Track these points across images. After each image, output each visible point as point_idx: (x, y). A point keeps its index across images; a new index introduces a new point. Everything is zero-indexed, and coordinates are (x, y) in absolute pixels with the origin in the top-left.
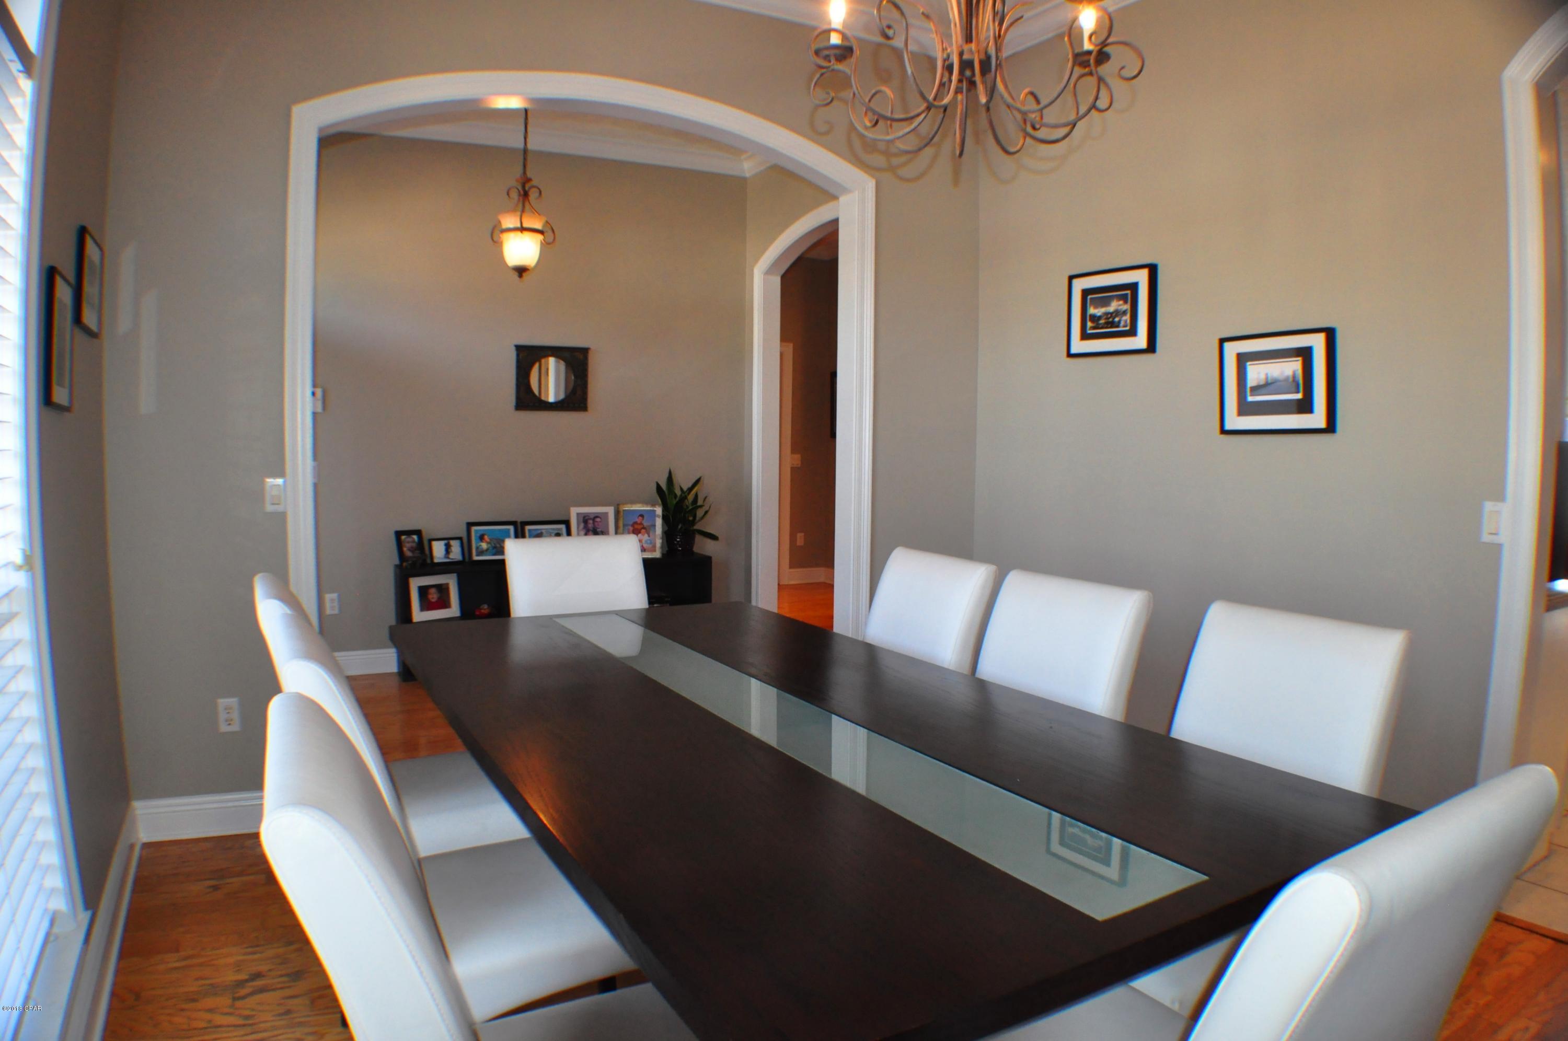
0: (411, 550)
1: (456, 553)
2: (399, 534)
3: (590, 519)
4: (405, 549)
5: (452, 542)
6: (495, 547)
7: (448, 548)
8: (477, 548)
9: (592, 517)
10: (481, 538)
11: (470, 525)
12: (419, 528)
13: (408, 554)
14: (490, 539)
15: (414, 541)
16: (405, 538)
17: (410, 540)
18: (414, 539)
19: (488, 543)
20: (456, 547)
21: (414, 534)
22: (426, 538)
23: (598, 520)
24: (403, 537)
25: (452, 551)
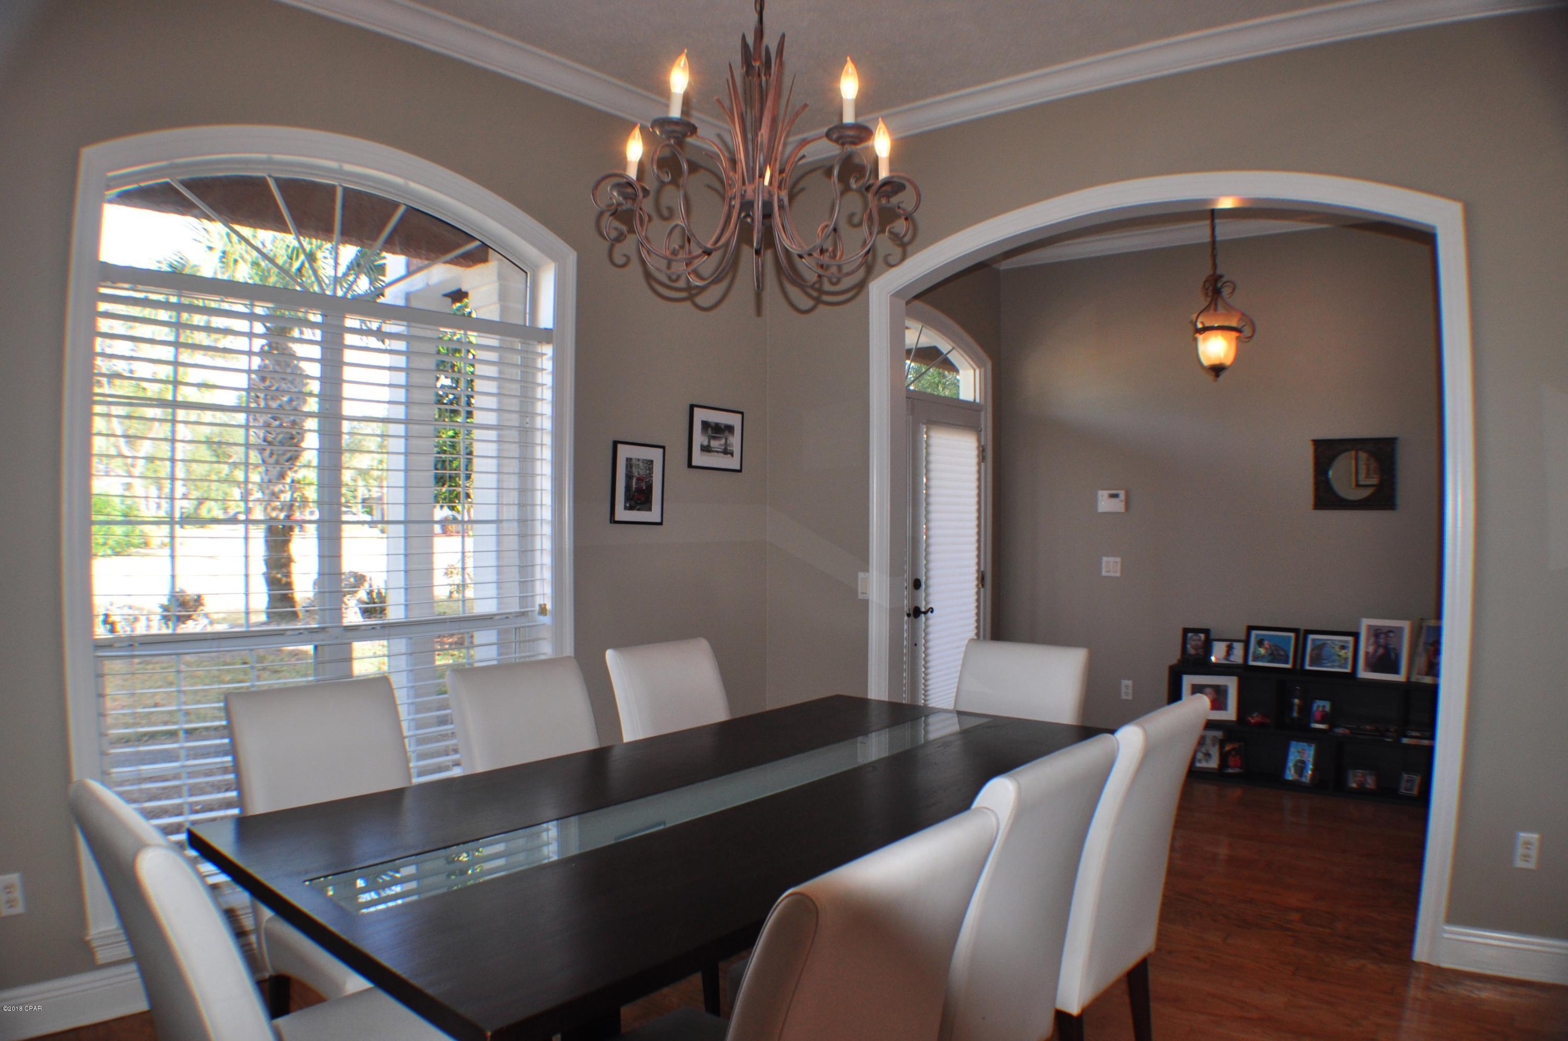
0: (1196, 648)
1: (1237, 656)
2: (1186, 631)
3: (1382, 633)
4: (1189, 646)
5: (1236, 645)
6: (1272, 654)
7: (1230, 649)
8: (1254, 652)
9: (1385, 631)
10: (1260, 643)
11: (1250, 628)
12: (1208, 628)
13: (1191, 651)
14: (1270, 645)
15: (1200, 640)
16: (1191, 636)
17: (1195, 637)
18: (1200, 637)
19: (1266, 649)
20: (1238, 649)
21: (1202, 633)
22: (1212, 636)
23: (1391, 635)
24: (1190, 635)
25: (1233, 654)
